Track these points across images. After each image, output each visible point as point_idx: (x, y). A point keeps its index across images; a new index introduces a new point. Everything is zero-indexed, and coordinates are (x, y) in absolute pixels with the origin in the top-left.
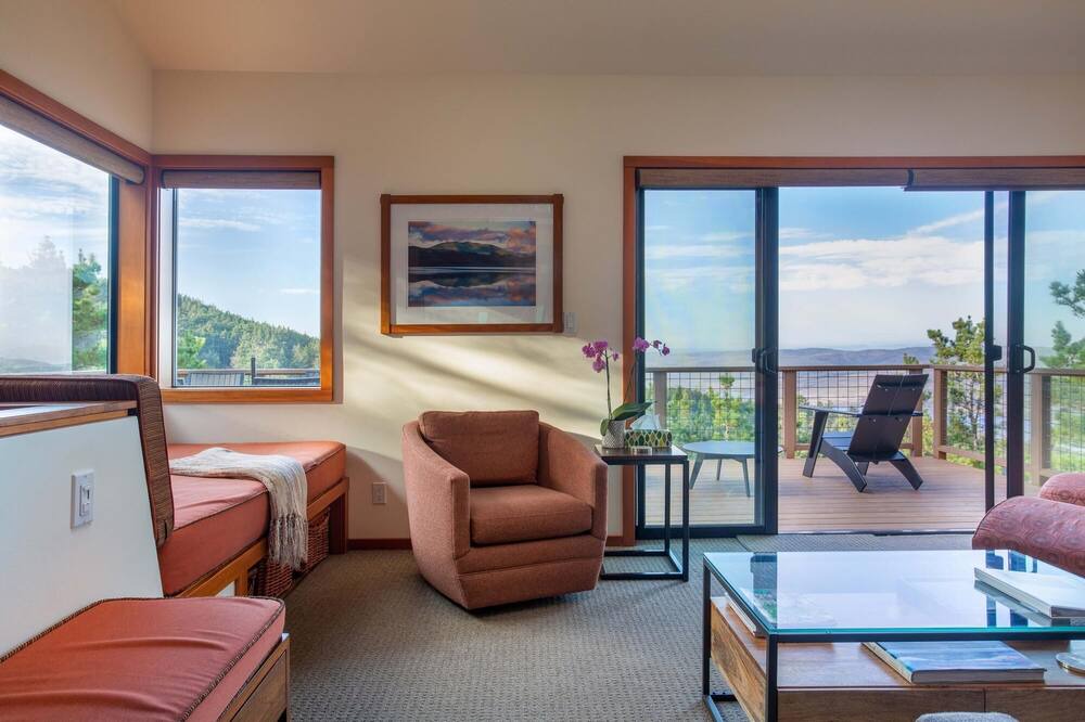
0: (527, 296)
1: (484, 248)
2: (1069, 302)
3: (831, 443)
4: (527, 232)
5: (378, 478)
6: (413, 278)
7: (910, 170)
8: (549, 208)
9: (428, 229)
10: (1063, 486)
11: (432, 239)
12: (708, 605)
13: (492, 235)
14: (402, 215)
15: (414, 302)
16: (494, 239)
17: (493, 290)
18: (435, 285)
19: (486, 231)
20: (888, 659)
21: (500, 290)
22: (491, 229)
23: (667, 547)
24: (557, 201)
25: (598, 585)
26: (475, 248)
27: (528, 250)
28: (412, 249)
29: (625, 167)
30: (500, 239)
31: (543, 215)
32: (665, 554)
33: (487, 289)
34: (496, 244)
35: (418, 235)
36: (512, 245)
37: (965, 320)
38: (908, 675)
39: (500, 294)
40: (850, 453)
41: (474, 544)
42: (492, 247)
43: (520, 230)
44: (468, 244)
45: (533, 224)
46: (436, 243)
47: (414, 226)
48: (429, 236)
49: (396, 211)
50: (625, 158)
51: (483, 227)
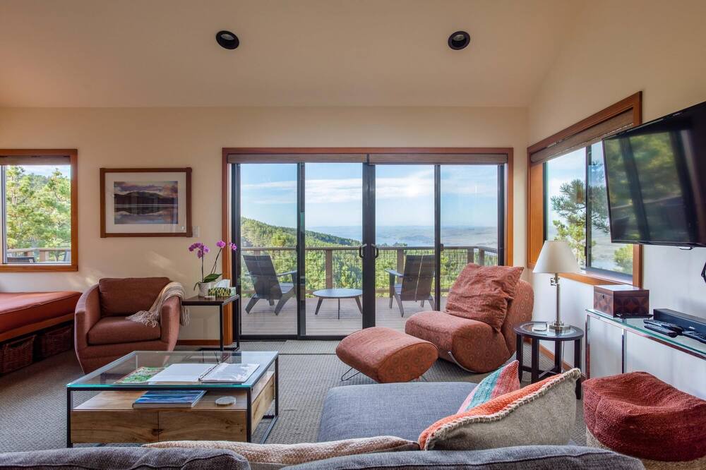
0: (173, 218)
1: (152, 195)
4: (174, 186)
6: (117, 210)
7: (368, 154)
8: (184, 174)
9: (124, 185)
11: (126, 191)
13: (157, 188)
14: (111, 179)
15: (117, 222)
16: (157, 190)
17: (157, 216)
18: (128, 214)
19: (153, 186)
21: (160, 215)
22: (156, 185)
24: (188, 171)
26: (147, 195)
27: (174, 196)
28: (116, 196)
29: (223, 153)
30: (160, 190)
31: (181, 178)
33: (154, 215)
34: (158, 192)
35: (119, 188)
36: (166, 193)
39: (160, 218)
41: (89, 345)
42: (155, 194)
43: (170, 186)
44: (143, 193)
45: (176, 182)
46: (128, 192)
47: (117, 184)
48: (124, 189)
49: (108, 175)
50: (223, 149)
51: (151, 184)
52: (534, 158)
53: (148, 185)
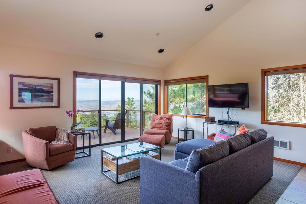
0: (52, 100)
1: (40, 89)
2: (146, 95)
3: (110, 126)
4: (51, 86)
5: (9, 146)
6: (20, 96)
7: (126, 79)
8: (56, 81)
9: (24, 84)
10: (147, 131)
12: (102, 157)
13: (42, 86)
14: (16, 80)
15: (20, 101)
16: (43, 87)
17: (43, 99)
18: (26, 97)
19: (41, 85)
20: (130, 158)
21: (44, 99)
22: (42, 85)
23: (84, 151)
24: (58, 79)
25: (74, 160)
26: (38, 89)
27: (51, 90)
28: (19, 88)
29: (74, 73)
30: (44, 87)
32: (84, 152)
33: (41, 99)
34: (43, 88)
36: (47, 89)
37: (129, 97)
38: (133, 159)
40: (113, 128)
41: (50, 156)
42: (42, 89)
43: (49, 85)
44: (36, 88)
45: (53, 84)
46: (27, 87)
47: (20, 83)
48: (24, 85)
49: (14, 79)
50: (74, 72)
51: (40, 84)
52: (166, 84)
53: (38, 84)
